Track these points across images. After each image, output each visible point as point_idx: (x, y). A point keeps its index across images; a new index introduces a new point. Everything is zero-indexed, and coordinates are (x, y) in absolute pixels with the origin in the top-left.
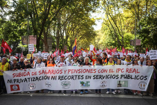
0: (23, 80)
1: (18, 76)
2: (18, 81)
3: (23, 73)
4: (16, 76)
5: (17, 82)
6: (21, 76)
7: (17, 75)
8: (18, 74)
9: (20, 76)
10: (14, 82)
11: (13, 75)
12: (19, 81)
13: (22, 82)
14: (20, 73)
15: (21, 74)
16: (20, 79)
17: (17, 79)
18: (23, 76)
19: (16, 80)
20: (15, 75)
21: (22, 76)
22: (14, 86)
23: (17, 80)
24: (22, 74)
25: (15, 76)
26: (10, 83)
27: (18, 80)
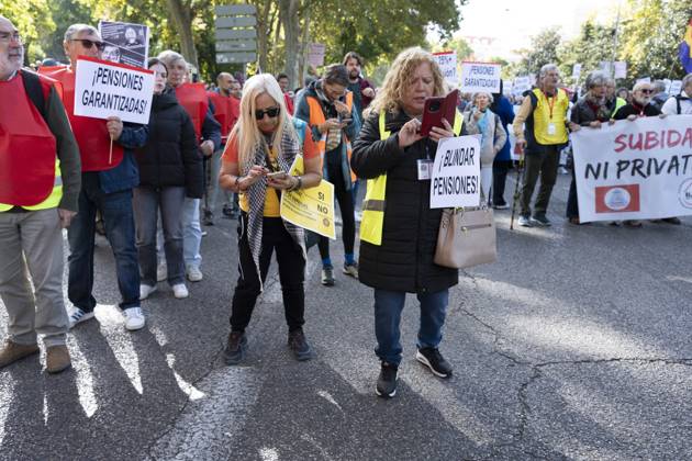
0: (665, 162)
1: (639, 145)
2: (636, 169)
3: (663, 133)
4: (630, 145)
5: (633, 174)
6: (654, 146)
7: (635, 142)
8: (641, 136)
9: (647, 147)
10: (620, 170)
11: (617, 141)
12: (644, 170)
13: (658, 171)
14: (648, 133)
15: (653, 139)
16: (650, 160)
17: (635, 161)
18: (662, 146)
19: (628, 163)
20: (626, 140)
21: (659, 146)
22: (613, 190)
23: (632, 165)
24: (659, 138)
25: (625, 146)
26: (596, 176)
27: (639, 163)
